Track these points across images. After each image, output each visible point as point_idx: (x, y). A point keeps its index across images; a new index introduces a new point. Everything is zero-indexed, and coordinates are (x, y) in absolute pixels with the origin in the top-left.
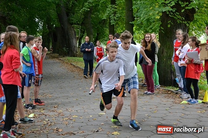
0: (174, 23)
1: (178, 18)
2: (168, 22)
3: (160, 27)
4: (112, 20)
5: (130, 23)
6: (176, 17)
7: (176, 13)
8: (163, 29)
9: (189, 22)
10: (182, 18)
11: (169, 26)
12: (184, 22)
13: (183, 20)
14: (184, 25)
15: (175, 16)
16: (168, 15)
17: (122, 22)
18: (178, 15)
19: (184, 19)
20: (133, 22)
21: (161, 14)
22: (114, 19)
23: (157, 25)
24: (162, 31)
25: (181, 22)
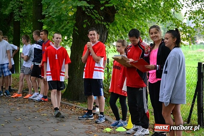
0: (91, 24)
1: (96, 17)
2: (84, 21)
3: (74, 27)
4: (16, 16)
5: (39, 20)
6: (93, 16)
7: (94, 10)
8: (77, 29)
9: (109, 23)
10: (101, 18)
11: (85, 26)
12: (103, 23)
13: (101, 21)
14: (103, 26)
16: (85, 11)
17: (29, 20)
18: (96, 13)
19: (103, 19)
20: (42, 20)
21: (75, 10)
22: (19, 15)
23: (70, 24)
24: (76, 32)
25: (100, 22)
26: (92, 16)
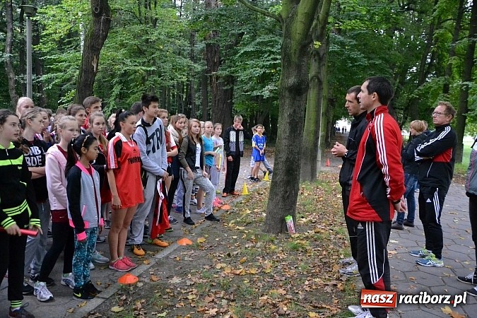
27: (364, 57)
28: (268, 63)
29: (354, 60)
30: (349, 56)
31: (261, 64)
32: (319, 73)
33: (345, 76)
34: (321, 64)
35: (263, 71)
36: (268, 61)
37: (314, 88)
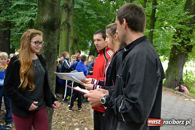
0: (180, 52)
2: (176, 51)
3: (171, 54)
7: (182, 47)
9: (189, 52)
11: (176, 54)
12: (186, 52)
15: (181, 48)
16: (177, 47)
19: (186, 50)
21: (172, 46)
24: (172, 56)
25: (184, 52)
26: (180, 49)
27: (96, 14)
28: (34, 14)
29: (89, 15)
30: (86, 12)
31: (29, 13)
32: (68, 20)
33: (84, 24)
34: (70, 14)
35: (30, 18)
36: (34, 12)
37: (64, 30)
